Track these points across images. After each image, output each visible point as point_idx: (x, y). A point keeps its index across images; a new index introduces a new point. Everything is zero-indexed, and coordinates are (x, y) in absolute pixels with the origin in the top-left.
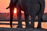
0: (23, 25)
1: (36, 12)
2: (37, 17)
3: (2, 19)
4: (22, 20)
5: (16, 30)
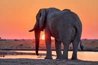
0: (53, 55)
2: (71, 45)
3: (26, 47)
4: (52, 49)
5: (43, 62)
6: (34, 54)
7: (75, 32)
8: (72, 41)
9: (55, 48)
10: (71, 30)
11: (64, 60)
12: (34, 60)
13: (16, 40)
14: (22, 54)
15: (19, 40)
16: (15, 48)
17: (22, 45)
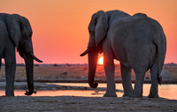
1: (147, 63)
2: (148, 74)
3: (72, 77)
4: (115, 79)
5: (102, 101)
6: (86, 89)
7: (154, 51)
8: (150, 67)
9: (121, 79)
10: (148, 49)
11: (136, 99)
12: (86, 98)
13: (55, 65)
14: (66, 88)
15: (61, 66)
16: (53, 78)
17: (66, 73)
